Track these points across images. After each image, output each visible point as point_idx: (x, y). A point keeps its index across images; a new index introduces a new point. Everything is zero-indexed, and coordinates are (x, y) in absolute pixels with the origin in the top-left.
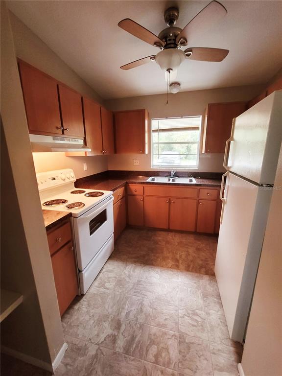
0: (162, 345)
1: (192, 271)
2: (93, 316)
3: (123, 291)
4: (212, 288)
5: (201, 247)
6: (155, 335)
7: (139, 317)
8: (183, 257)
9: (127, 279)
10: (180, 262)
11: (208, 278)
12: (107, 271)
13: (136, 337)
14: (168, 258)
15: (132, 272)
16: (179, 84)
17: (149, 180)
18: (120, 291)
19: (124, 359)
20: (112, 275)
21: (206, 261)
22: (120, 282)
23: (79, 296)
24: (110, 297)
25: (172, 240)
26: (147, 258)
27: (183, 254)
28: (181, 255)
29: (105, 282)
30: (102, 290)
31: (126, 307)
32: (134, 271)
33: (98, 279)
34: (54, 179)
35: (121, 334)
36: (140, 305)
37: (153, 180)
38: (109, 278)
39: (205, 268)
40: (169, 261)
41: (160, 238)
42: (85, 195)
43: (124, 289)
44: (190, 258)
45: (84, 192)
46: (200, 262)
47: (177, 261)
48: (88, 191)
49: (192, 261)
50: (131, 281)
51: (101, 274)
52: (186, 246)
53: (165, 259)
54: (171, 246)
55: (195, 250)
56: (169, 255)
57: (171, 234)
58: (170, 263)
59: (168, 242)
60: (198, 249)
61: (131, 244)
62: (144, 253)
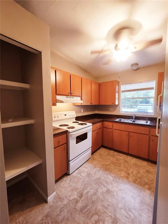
0: (101, 217)
1: (137, 184)
2: (71, 186)
3: (89, 180)
4: (150, 201)
5: (151, 171)
6: (99, 210)
7: (93, 196)
8: (134, 173)
9: (93, 175)
10: (131, 175)
11: (150, 193)
12: (84, 167)
13: (88, 206)
14: (123, 171)
15: (97, 172)
16: (137, 64)
17: (118, 120)
18: (88, 179)
19: (78, 213)
20: (86, 170)
22: (89, 175)
23: (67, 174)
24: (81, 180)
25: (130, 161)
26: (109, 167)
27: (135, 171)
28: (133, 172)
29: (81, 172)
30: (79, 176)
31: (88, 189)
32: (98, 172)
33: (79, 169)
34: (66, 115)
35: (81, 201)
36: (96, 191)
37: (120, 120)
38: (84, 171)
39: (149, 185)
41: (121, 158)
42: (78, 124)
43: (90, 179)
44: (139, 175)
45: (78, 122)
46: (147, 181)
47: (129, 174)
48: (80, 122)
49: (140, 178)
50: (95, 176)
51: (81, 168)
52: (139, 167)
53: (120, 170)
54: (127, 164)
55: (145, 172)
56: (124, 169)
57: (130, 157)
58: (123, 174)
59: (126, 161)
60: (148, 172)
61: (102, 157)
62: (108, 163)
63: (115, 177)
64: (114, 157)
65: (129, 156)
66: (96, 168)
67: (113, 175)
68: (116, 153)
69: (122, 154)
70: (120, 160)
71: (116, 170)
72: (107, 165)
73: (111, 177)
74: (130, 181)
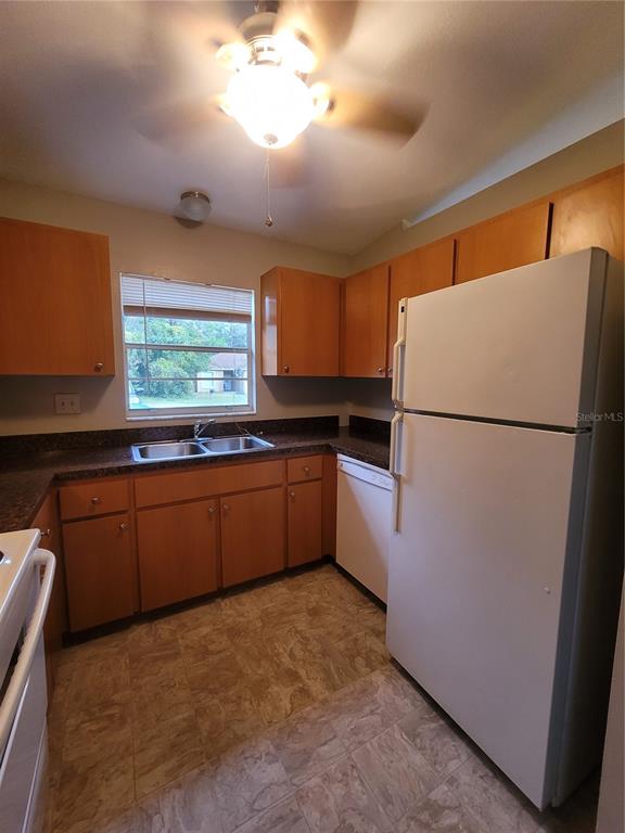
1: (343, 683)
5: (314, 604)
8: (299, 653)
10: (302, 673)
11: (383, 677)
14: (265, 682)
21: (347, 635)
25: (241, 619)
26: (205, 726)
27: (292, 644)
28: (292, 652)
39: (359, 654)
40: (276, 688)
41: (205, 630)
44: (315, 647)
46: (342, 645)
47: (293, 676)
49: (324, 654)
52: (285, 619)
53: (260, 690)
54: (248, 640)
55: (309, 618)
56: (261, 671)
57: (227, 601)
58: (283, 693)
59: (234, 632)
60: (314, 612)
61: (115, 710)
62: (186, 712)
63: (277, 748)
64: (177, 655)
65: (219, 600)
66: (156, 818)
67: (262, 748)
68: (164, 628)
69: (192, 612)
70: (212, 647)
71: (247, 704)
72: (192, 727)
73: (269, 768)
74: (321, 697)
